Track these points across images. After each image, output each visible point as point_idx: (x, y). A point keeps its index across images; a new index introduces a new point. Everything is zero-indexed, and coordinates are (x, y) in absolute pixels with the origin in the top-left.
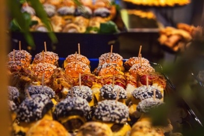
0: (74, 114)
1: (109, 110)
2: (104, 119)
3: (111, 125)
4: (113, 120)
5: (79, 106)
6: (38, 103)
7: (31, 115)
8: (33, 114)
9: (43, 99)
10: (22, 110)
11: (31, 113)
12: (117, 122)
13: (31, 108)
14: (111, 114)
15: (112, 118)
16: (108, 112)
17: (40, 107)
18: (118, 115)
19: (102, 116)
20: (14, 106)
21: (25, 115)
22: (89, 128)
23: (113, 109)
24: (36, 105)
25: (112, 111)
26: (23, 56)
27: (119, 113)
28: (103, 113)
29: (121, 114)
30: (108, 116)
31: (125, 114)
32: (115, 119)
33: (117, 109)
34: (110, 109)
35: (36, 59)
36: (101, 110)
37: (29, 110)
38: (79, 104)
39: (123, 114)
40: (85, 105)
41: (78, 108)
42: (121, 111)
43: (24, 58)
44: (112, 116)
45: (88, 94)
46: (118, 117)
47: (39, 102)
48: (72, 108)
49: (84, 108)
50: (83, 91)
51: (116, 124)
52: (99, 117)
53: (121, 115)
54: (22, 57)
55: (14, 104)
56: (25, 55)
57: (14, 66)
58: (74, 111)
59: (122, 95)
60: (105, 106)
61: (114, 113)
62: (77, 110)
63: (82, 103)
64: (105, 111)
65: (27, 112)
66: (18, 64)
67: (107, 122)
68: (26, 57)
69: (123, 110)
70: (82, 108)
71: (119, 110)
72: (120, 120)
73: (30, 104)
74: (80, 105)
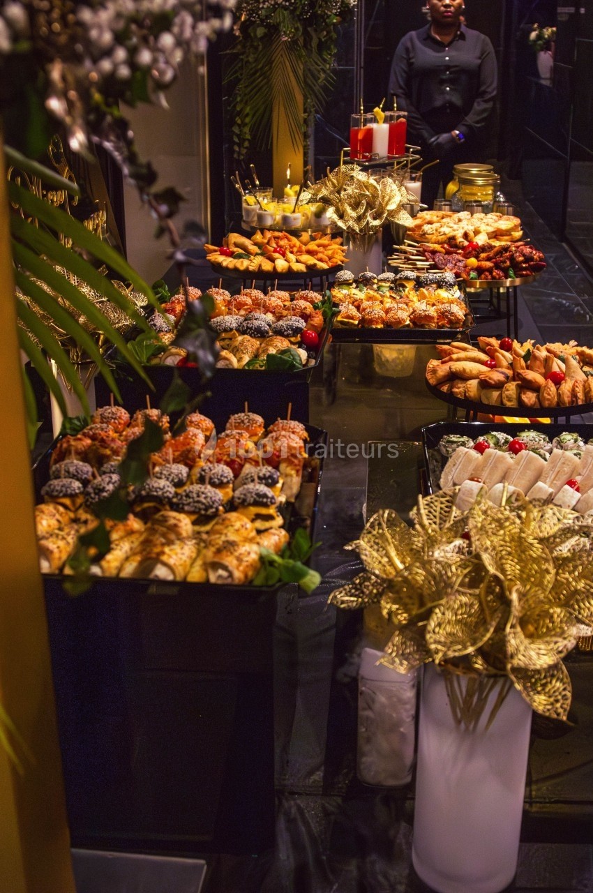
0: (149, 501)
1: (193, 498)
2: (186, 508)
3: (194, 517)
4: (197, 510)
5: (157, 492)
6: (105, 485)
7: (97, 500)
8: (99, 498)
9: (113, 481)
10: (88, 494)
11: (97, 497)
12: (203, 512)
13: (97, 491)
14: (194, 502)
15: (196, 507)
16: (191, 500)
17: (108, 490)
18: (203, 504)
19: (183, 504)
20: (79, 488)
21: (90, 500)
22: (161, 518)
23: (198, 496)
24: (104, 488)
25: (196, 499)
26: (114, 417)
27: (204, 501)
28: (185, 500)
29: (208, 502)
30: (192, 504)
31: (213, 503)
32: (200, 509)
33: (204, 496)
34: (195, 495)
35: (135, 421)
36: (184, 498)
37: (96, 494)
38: (156, 488)
39: (211, 503)
40: (165, 490)
41: (155, 493)
42: (209, 499)
43: (115, 419)
44: (196, 504)
45: (180, 475)
46: (203, 507)
47: (108, 484)
48: (148, 493)
49: (163, 493)
50: (173, 471)
51: (202, 515)
52: (181, 506)
53: (207, 504)
54: (112, 418)
55: (80, 485)
56: (119, 414)
57: (97, 431)
58: (150, 498)
59: (223, 478)
60: (190, 492)
61: (198, 502)
62: (154, 496)
63: (162, 487)
64: (188, 499)
65: (93, 495)
66: (102, 429)
67: (189, 513)
68: (120, 418)
69: (211, 498)
70: (160, 493)
71: (206, 498)
72: (206, 510)
73: (97, 485)
74: (158, 490)
